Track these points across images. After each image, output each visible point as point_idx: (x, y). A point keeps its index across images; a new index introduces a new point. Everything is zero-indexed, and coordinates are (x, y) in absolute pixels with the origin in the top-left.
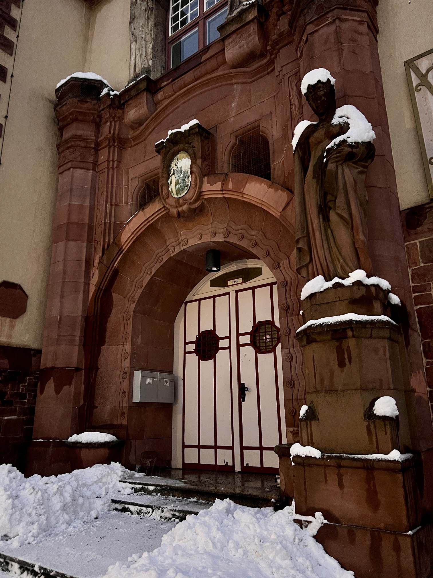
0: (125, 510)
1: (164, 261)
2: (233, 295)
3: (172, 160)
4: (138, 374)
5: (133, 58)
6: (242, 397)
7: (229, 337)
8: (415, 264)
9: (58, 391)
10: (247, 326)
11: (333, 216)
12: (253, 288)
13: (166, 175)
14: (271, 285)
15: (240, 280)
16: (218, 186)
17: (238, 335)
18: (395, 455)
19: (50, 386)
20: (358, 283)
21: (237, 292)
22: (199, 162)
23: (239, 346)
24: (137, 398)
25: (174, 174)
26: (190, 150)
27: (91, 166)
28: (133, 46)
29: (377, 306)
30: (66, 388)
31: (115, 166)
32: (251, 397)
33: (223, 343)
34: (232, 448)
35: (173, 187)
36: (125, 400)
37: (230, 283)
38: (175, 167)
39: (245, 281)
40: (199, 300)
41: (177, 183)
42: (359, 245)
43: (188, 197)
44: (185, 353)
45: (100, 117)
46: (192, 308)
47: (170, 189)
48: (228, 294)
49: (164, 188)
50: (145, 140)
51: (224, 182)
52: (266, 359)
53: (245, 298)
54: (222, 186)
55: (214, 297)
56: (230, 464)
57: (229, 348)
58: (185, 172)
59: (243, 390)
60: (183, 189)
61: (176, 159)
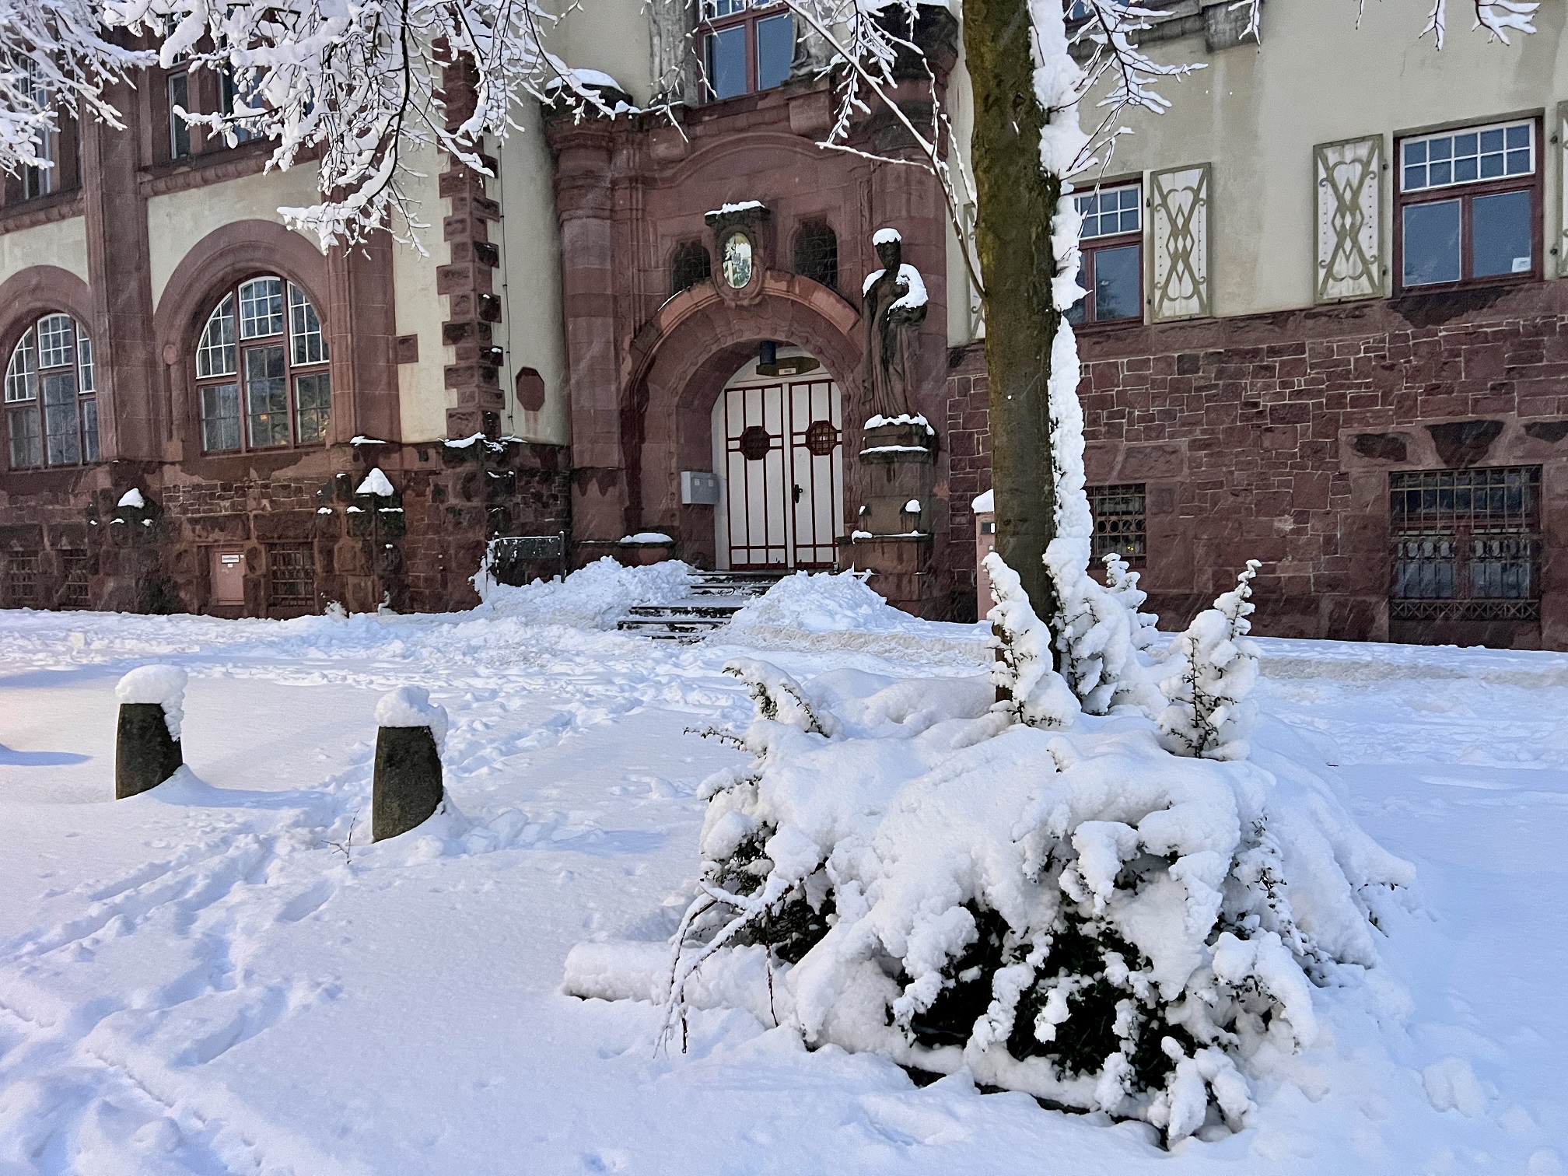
0: (705, 593)
1: (713, 351)
2: (786, 388)
3: (726, 240)
4: (686, 476)
5: (657, 60)
6: (796, 498)
7: (782, 436)
8: (953, 397)
9: (603, 492)
10: (802, 425)
11: (891, 369)
12: (810, 383)
13: (720, 258)
14: (829, 381)
15: (794, 371)
16: (783, 285)
17: (792, 434)
18: (915, 533)
19: (593, 488)
20: (904, 424)
21: (791, 385)
22: (761, 252)
23: (792, 446)
24: (687, 499)
25: (730, 259)
26: (751, 235)
27: (607, 213)
28: (656, 40)
29: (916, 440)
30: (610, 489)
31: (640, 216)
32: (805, 499)
33: (773, 442)
34: (785, 547)
35: (729, 274)
36: (675, 502)
37: (782, 372)
38: (733, 252)
39: (798, 373)
40: (744, 389)
41: (734, 272)
42: (908, 395)
43: (748, 290)
44: (728, 450)
45: (612, 140)
46: (735, 398)
47: (726, 275)
48: (780, 385)
49: (719, 274)
50: (679, 185)
51: (791, 284)
52: (821, 461)
53: (800, 392)
54: (788, 287)
55: (763, 388)
56: (783, 561)
57: (782, 448)
58: (745, 261)
59: (796, 492)
60: (742, 280)
61: (732, 240)
